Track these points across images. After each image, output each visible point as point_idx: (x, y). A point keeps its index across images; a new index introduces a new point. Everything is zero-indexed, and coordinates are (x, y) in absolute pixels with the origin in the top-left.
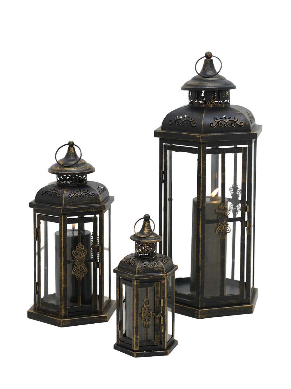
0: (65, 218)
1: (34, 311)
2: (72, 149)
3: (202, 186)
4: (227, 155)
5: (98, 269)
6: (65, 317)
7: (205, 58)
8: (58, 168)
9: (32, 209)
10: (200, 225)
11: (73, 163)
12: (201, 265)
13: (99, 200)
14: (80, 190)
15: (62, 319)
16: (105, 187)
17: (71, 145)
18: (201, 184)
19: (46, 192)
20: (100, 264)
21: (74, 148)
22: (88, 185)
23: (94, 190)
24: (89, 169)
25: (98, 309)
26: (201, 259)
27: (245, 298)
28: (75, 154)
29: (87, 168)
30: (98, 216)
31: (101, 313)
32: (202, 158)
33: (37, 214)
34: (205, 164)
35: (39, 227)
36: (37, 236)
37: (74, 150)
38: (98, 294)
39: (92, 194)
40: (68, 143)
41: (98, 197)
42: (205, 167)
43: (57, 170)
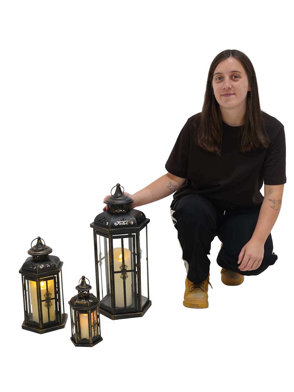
0: (39, 279)
1: (25, 325)
2: (40, 241)
4: (124, 239)
5: (58, 302)
6: (42, 329)
8: (33, 252)
9: (21, 274)
10: (112, 274)
11: (41, 249)
13: (56, 267)
14: (46, 263)
15: (41, 330)
16: (58, 258)
17: (39, 239)
19: (28, 265)
20: (59, 300)
21: (41, 240)
22: (50, 259)
23: (53, 262)
24: (50, 251)
25: (59, 322)
27: (138, 309)
28: (41, 243)
29: (49, 251)
30: (56, 276)
31: (61, 324)
32: (111, 241)
33: (24, 276)
34: (113, 244)
35: (25, 283)
36: (24, 288)
37: (41, 241)
38: (58, 310)
39: (52, 264)
40: (37, 238)
41: (55, 265)
43: (33, 254)
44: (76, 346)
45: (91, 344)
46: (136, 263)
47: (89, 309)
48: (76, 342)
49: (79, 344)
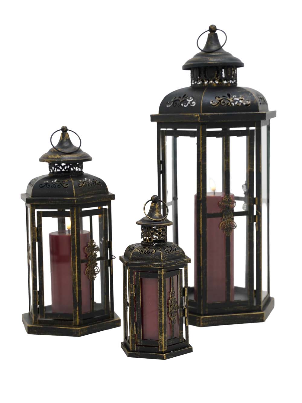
3: (202, 173)
7: (209, 32)
10: (201, 220)
12: (202, 265)
18: (201, 172)
26: (202, 258)
27: (255, 304)
32: (201, 141)
34: (206, 148)
42: (205, 152)
44: (129, 356)
45: (162, 353)
46: (255, 196)
47: (161, 265)
48: (131, 347)
49: (137, 351)
